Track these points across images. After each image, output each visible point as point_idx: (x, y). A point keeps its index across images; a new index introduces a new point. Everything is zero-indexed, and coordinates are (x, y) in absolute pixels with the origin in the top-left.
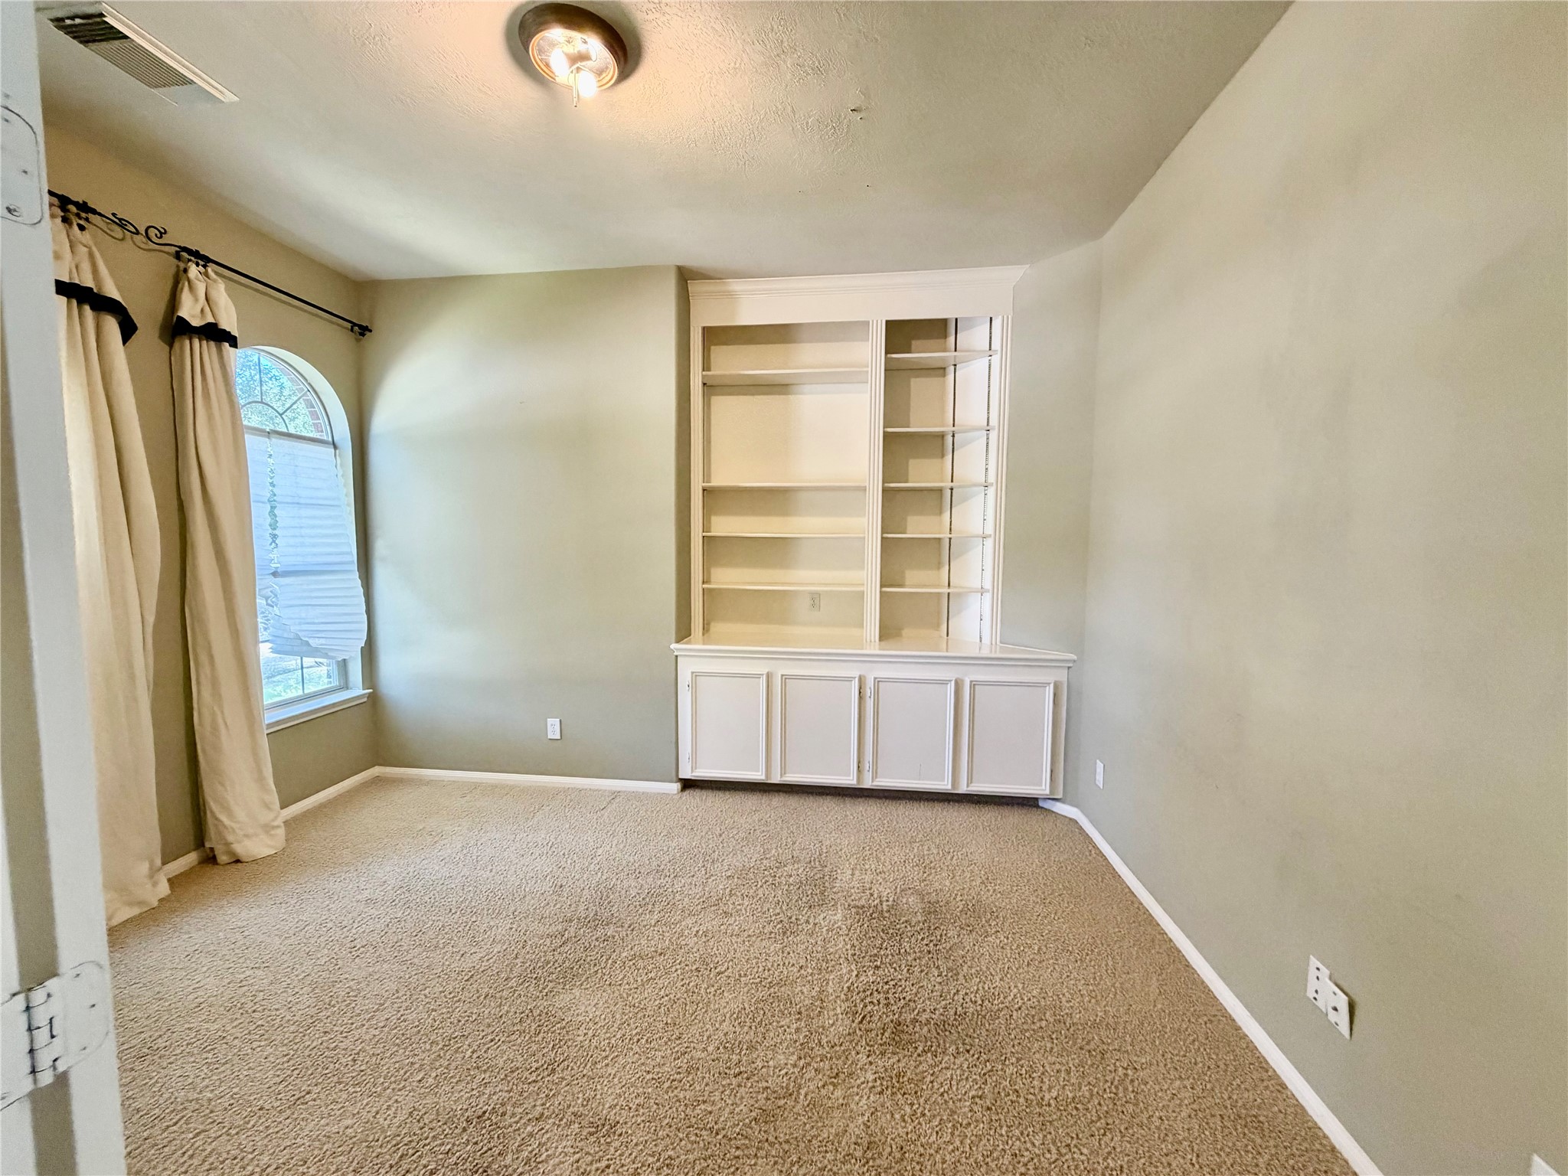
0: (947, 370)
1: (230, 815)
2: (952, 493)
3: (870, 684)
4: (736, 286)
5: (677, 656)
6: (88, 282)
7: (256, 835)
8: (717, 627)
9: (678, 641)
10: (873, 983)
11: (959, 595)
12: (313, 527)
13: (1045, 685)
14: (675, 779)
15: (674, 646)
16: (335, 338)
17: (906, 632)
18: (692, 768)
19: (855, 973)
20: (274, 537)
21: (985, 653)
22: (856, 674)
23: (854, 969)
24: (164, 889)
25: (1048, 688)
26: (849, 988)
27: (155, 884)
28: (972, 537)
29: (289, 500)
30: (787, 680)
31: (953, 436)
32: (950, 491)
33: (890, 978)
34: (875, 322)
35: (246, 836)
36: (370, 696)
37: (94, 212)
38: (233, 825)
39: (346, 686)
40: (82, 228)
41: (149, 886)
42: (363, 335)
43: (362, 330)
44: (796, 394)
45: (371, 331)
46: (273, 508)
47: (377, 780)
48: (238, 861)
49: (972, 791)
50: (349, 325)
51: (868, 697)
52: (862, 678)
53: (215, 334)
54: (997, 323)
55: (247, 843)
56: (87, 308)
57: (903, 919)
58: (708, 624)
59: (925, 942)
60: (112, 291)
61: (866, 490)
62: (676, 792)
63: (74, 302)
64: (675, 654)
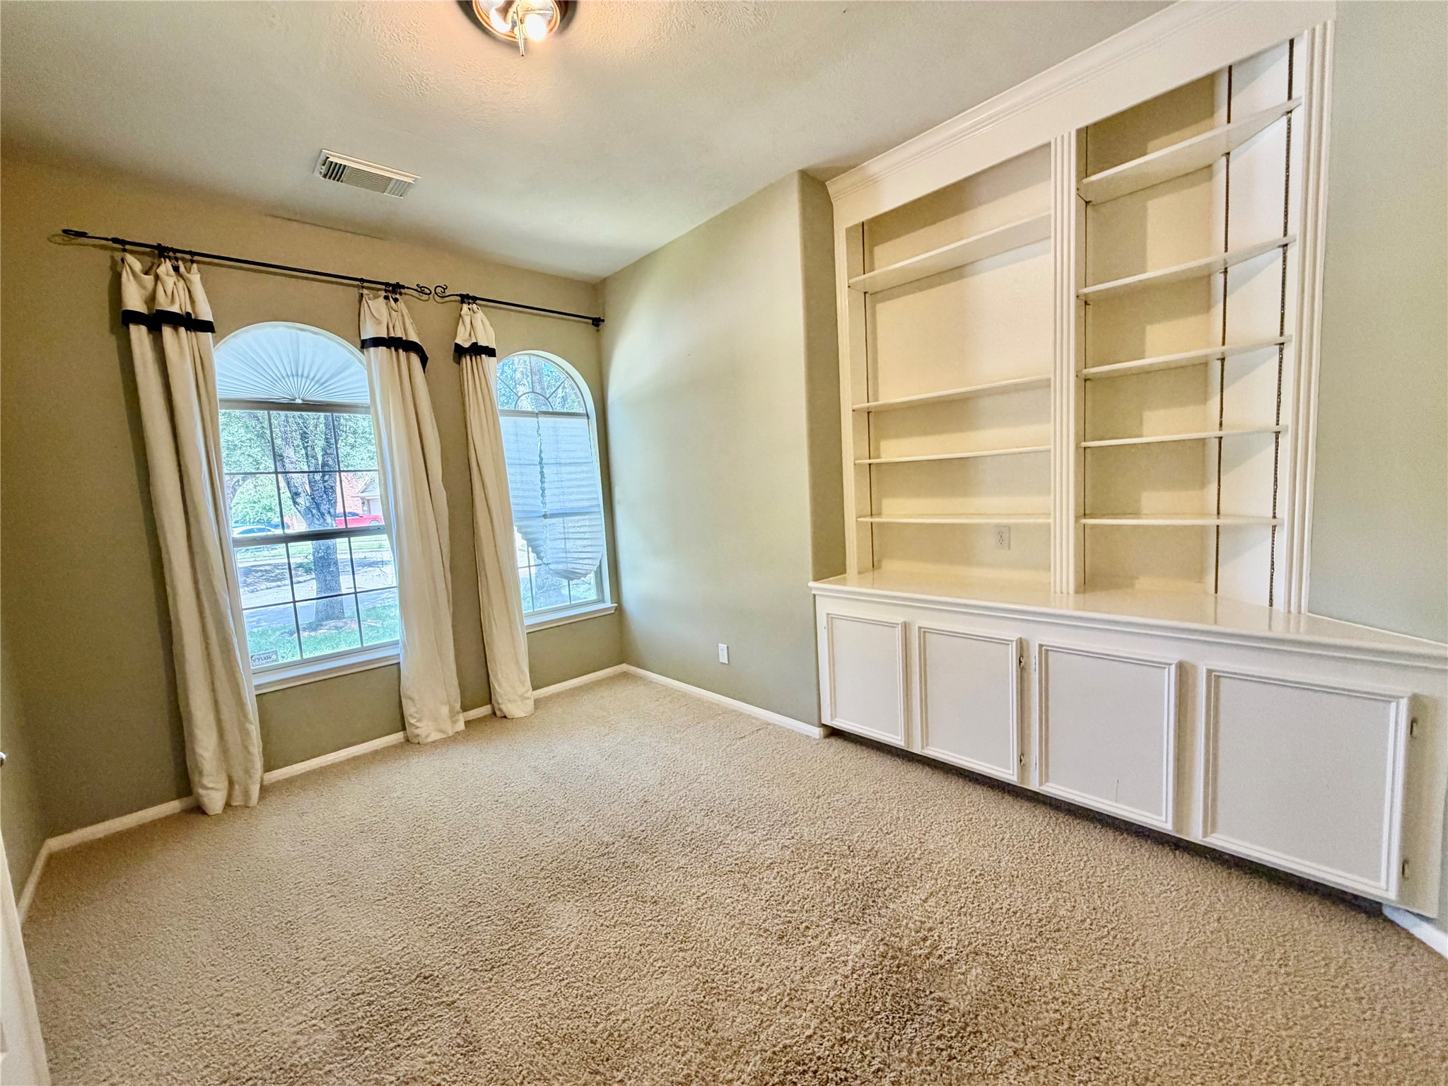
0: (1215, 167)
1: (500, 685)
2: (1223, 365)
3: (1034, 651)
4: (875, 166)
5: (814, 596)
6: (399, 334)
7: (515, 701)
8: (890, 566)
9: (816, 579)
10: (819, 1058)
11: (1237, 529)
12: (570, 480)
13: (1388, 699)
14: (816, 722)
15: (812, 584)
16: (579, 333)
17: (1144, 583)
18: (831, 715)
19: (809, 1032)
20: (543, 490)
21: (1279, 631)
22: (1014, 636)
23: (812, 1027)
24: (461, 726)
25: (1393, 705)
26: (785, 1047)
27: (454, 722)
28: (1253, 433)
29: (553, 461)
30: (927, 634)
31: (1226, 272)
32: (1219, 363)
33: (844, 1066)
34: (1059, 139)
35: (509, 701)
36: (616, 609)
37: (403, 287)
38: (502, 692)
39: (603, 601)
40: (396, 300)
41: (449, 722)
42: (597, 325)
43: (597, 322)
44: (972, 275)
45: (603, 321)
46: (542, 468)
47: (625, 675)
48: (505, 717)
49: (1210, 843)
50: (590, 321)
51: (1032, 671)
52: (1024, 644)
53: (478, 350)
54: (1301, 50)
55: (509, 706)
56: (401, 351)
57: (938, 994)
58: (879, 561)
59: (939, 1044)
60: (413, 337)
61: (1049, 386)
62: (818, 737)
63: (393, 349)
64: (814, 592)
